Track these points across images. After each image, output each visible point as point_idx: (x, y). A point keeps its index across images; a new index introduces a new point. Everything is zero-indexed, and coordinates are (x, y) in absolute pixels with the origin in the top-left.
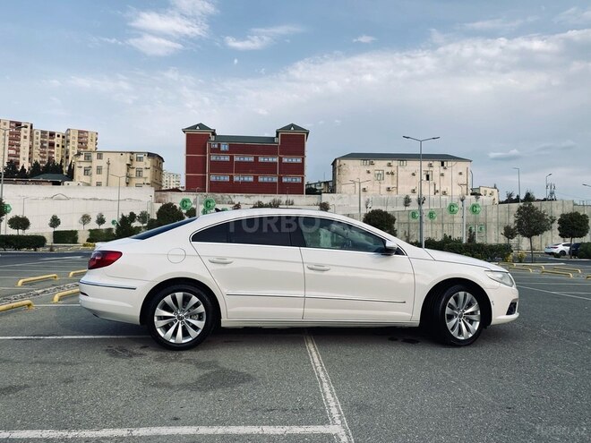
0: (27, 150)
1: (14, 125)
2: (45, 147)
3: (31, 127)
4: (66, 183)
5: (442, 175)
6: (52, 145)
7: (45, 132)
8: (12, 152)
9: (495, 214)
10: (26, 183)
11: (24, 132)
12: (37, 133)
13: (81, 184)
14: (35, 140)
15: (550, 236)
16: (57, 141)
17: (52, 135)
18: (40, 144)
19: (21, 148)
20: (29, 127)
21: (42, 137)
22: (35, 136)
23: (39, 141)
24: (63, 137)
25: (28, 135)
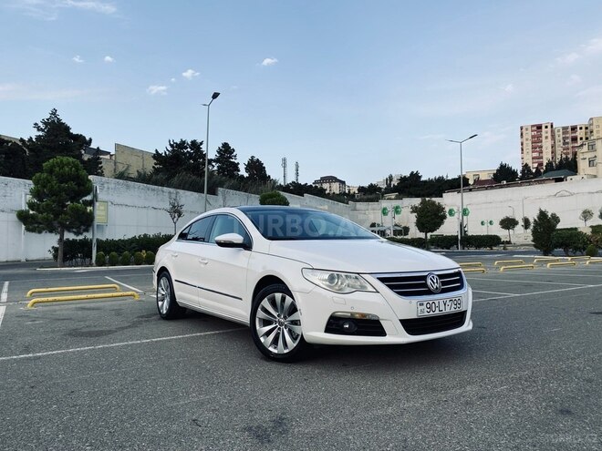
0: (550, 150)
1: (535, 128)
2: (568, 143)
3: (552, 126)
4: (569, 178)
6: (574, 139)
7: (567, 128)
8: (536, 154)
10: (530, 183)
11: (545, 133)
12: (559, 131)
13: (585, 177)
14: (557, 138)
16: (580, 134)
17: (574, 129)
18: (562, 141)
19: (544, 149)
20: (549, 127)
21: (563, 133)
22: (557, 133)
23: (561, 138)
24: (586, 128)
25: (549, 135)
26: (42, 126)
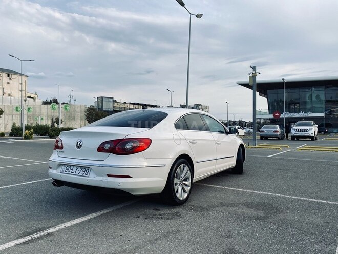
5: (8, 83)
9: (45, 110)
15: (74, 123)
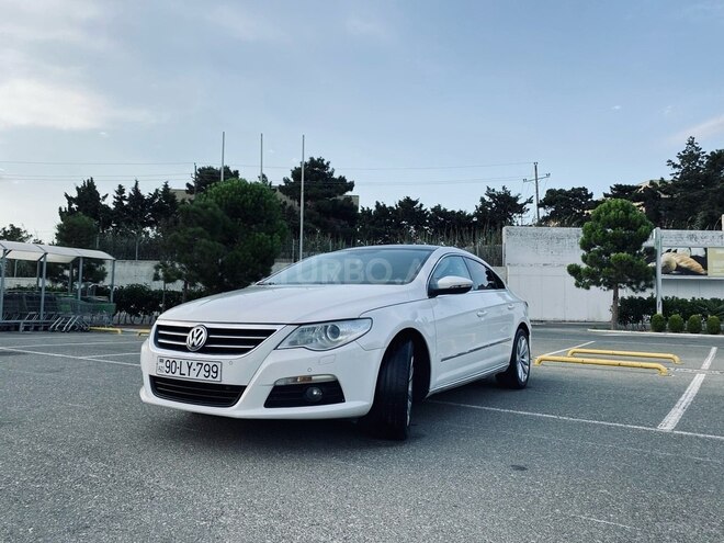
26: (678, 162)
